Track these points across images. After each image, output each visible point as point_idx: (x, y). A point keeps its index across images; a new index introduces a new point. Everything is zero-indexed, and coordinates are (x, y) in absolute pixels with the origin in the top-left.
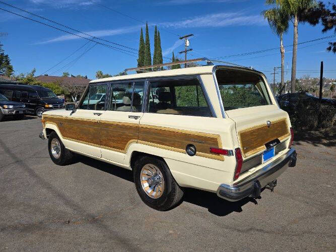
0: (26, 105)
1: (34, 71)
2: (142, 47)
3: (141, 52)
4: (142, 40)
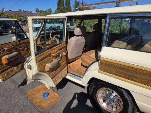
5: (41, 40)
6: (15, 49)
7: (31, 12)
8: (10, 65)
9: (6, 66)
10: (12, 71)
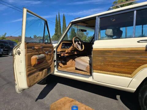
0: (3, 50)
1: (6, 34)
2: (57, 23)
3: (57, 26)
4: (57, 20)
5: (62, 47)
6: (42, 51)
7: (31, 37)
8: (36, 69)
9: (34, 68)
10: (37, 76)
